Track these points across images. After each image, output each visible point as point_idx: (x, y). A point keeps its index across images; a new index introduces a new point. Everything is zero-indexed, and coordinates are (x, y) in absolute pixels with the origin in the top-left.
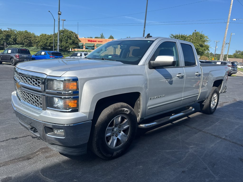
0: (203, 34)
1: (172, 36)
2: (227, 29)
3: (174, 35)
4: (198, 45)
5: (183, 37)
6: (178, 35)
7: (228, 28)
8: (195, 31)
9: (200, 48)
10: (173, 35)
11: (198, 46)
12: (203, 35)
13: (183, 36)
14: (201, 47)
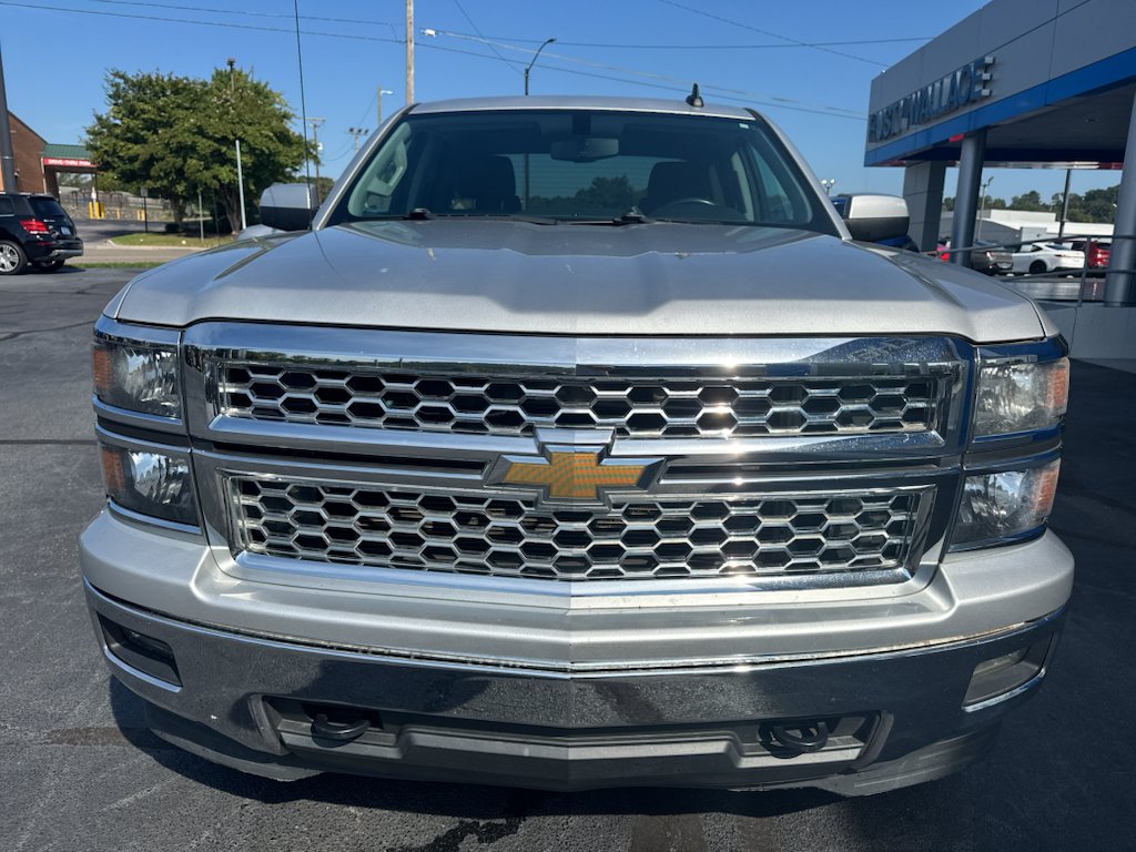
0: (263, 84)
1: (118, 80)
2: (410, 69)
3: (130, 76)
4: (267, 136)
5: (184, 89)
6: (154, 78)
7: (413, 67)
8: (231, 63)
9: (281, 147)
10: (122, 77)
11: (271, 139)
12: (266, 86)
13: (181, 86)
14: (281, 142)
